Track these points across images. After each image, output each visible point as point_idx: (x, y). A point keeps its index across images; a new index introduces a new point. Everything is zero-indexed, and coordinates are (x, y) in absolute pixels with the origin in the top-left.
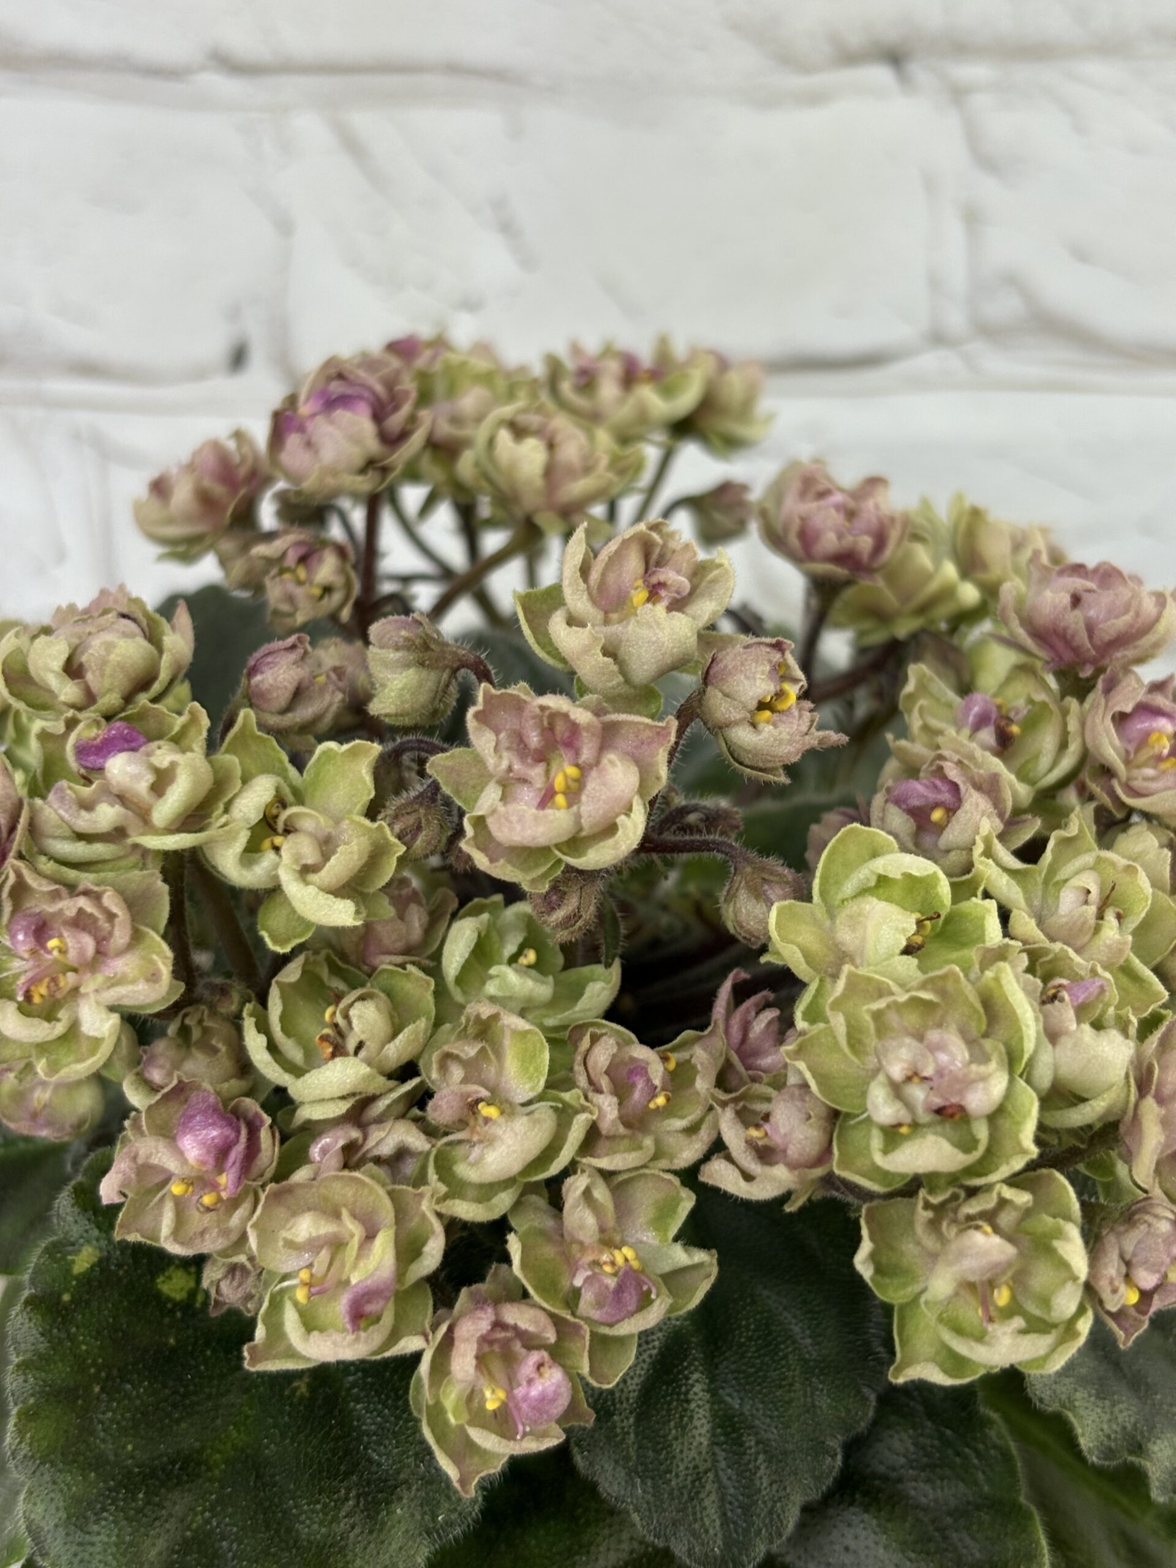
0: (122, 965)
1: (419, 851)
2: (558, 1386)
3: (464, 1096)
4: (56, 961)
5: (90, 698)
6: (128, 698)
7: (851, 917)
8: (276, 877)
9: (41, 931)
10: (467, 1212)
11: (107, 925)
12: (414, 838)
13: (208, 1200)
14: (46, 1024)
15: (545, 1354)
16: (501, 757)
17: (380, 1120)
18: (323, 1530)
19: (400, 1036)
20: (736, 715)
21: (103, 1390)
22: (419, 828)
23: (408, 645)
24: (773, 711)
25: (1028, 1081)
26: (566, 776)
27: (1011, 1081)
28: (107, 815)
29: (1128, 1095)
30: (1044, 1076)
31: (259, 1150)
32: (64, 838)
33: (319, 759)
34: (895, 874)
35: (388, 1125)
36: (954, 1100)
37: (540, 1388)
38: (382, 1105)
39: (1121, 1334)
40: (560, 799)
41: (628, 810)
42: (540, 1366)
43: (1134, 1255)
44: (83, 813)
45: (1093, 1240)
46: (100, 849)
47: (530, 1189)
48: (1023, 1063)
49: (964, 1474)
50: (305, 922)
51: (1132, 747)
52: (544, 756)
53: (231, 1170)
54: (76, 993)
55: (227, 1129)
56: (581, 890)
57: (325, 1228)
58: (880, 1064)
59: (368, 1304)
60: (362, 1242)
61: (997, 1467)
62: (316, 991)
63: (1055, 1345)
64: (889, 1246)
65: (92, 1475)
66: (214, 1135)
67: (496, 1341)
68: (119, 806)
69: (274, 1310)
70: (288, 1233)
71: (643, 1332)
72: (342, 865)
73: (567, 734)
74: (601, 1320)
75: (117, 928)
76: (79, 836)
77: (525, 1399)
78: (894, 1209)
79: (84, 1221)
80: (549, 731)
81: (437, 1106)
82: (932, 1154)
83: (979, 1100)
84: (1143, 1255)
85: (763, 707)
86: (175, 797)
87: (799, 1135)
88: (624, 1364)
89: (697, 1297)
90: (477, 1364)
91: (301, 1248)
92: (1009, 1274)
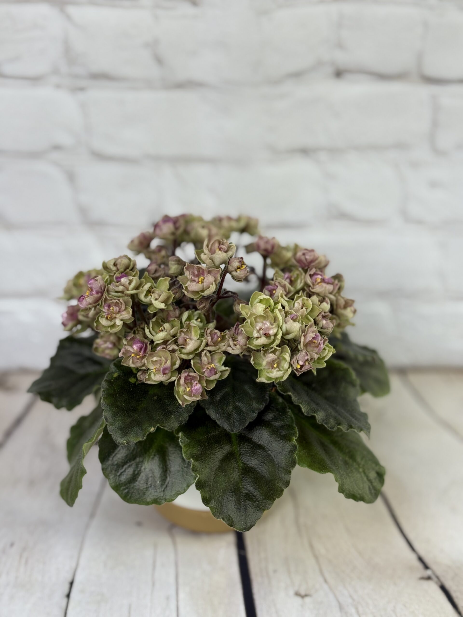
0: (123, 313)
1: (177, 297)
2: (200, 387)
3: (184, 338)
4: (112, 311)
5: (118, 270)
6: (125, 270)
7: (255, 307)
8: (151, 301)
9: (109, 306)
10: (184, 357)
11: (121, 305)
12: (176, 294)
13: (138, 357)
14: (110, 322)
15: (198, 382)
16: (190, 276)
17: (169, 344)
18: (158, 417)
19: (173, 329)
20: (233, 269)
21: (119, 395)
22: (177, 292)
23: (176, 261)
24: (240, 269)
25: (281, 330)
26: (201, 279)
27: (278, 330)
28: (121, 288)
29: (300, 333)
30: (284, 329)
31: (147, 348)
32: (113, 292)
33: (159, 281)
34: (262, 298)
35: (171, 345)
36: (267, 332)
37: (196, 387)
38: (170, 342)
39: (297, 374)
40: (200, 282)
41: (212, 284)
42: (197, 384)
43: (299, 358)
44: (117, 287)
45: (292, 356)
46: (119, 294)
47: (197, 355)
48: (280, 327)
49: (283, 420)
50: (156, 308)
51: (314, 281)
52: (198, 276)
53: (142, 351)
54: (115, 318)
55: (142, 345)
56: (206, 302)
57: (159, 359)
58: (255, 327)
59: (166, 371)
60: (165, 362)
61: (289, 419)
62: (158, 325)
63: (284, 374)
64: (257, 360)
65: (117, 408)
66: (139, 345)
67: (189, 379)
68: (123, 286)
69: (150, 375)
70: (152, 359)
71: (216, 380)
72: (162, 297)
73: (202, 272)
74: (208, 376)
75: (123, 306)
76: (116, 292)
77: (194, 389)
78: (258, 353)
79: (115, 369)
80: (199, 271)
81: (179, 340)
82: (263, 341)
83: (272, 332)
84: (300, 358)
85: (238, 268)
86: (133, 285)
87: (242, 340)
88: (212, 386)
89: (226, 375)
90: (185, 382)
91: (154, 362)
92: (276, 362)
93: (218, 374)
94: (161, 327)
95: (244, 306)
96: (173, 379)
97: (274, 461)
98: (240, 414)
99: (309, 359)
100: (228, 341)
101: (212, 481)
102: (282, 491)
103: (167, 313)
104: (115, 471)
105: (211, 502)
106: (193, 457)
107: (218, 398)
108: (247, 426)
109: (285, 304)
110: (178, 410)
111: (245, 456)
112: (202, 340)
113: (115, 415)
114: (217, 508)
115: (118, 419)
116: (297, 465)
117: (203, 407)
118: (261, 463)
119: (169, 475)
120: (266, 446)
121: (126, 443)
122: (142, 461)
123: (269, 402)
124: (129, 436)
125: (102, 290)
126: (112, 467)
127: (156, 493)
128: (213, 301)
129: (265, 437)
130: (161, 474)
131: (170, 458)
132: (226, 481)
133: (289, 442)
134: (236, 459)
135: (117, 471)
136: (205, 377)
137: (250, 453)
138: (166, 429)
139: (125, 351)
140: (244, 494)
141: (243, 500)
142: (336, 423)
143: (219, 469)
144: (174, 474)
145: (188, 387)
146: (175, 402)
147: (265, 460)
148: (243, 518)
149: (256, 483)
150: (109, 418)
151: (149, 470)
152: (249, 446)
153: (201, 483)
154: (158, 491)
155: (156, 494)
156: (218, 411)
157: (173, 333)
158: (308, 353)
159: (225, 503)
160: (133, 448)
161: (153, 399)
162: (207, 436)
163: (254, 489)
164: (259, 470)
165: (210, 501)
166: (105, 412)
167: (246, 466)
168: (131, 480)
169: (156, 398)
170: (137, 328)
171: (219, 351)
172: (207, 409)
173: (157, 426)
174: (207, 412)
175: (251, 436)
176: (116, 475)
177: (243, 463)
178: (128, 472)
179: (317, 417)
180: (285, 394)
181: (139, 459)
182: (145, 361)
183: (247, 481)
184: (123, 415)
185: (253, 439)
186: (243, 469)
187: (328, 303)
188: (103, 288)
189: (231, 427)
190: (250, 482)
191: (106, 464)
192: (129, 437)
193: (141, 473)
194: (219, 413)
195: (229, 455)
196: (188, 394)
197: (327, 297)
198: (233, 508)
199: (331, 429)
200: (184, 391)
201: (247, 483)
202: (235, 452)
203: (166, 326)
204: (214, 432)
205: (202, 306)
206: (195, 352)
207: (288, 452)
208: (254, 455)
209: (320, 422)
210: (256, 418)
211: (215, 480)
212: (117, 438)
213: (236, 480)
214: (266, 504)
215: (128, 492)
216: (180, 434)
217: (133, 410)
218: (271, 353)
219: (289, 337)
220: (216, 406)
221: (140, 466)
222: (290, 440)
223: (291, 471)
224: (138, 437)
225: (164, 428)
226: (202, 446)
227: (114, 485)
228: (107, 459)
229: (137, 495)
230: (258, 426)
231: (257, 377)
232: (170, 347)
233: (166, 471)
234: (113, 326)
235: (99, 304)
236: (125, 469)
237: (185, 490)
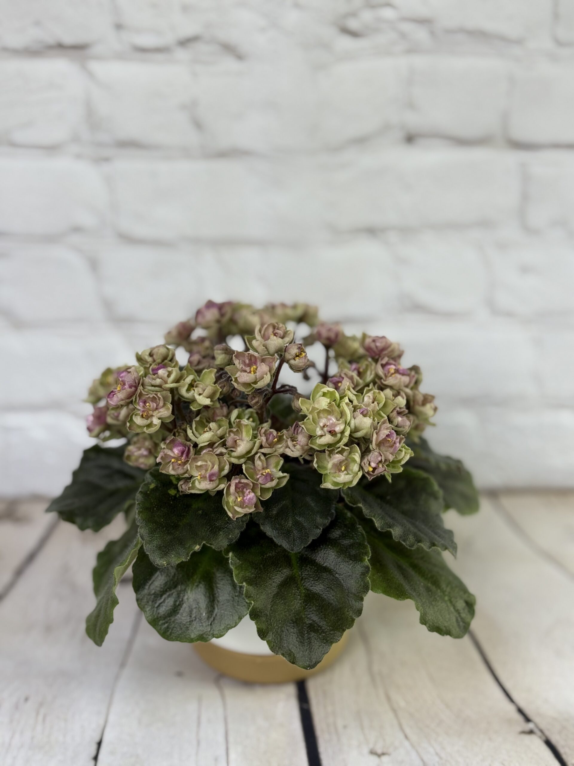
0: (162, 410)
1: (225, 391)
2: (253, 496)
3: (234, 439)
4: (148, 408)
5: (154, 361)
6: (163, 361)
7: (317, 401)
8: (194, 396)
9: (145, 402)
10: (234, 461)
11: (158, 401)
12: (224, 388)
13: (179, 462)
14: (146, 421)
15: (251, 490)
16: (240, 365)
17: (216, 447)
18: (204, 534)
19: (221, 429)
20: (290, 357)
21: (156, 509)
22: (225, 386)
23: (223, 349)
24: (299, 357)
25: (349, 426)
27: (345, 426)
28: (158, 381)
29: (371, 430)
30: (352, 425)
31: (190, 453)
32: (149, 386)
33: (203, 374)
34: (326, 391)
35: (218, 448)
36: (333, 429)
37: (249, 496)
38: (216, 444)
39: (369, 477)
40: (252, 372)
41: (267, 374)
42: (249, 492)
43: (370, 459)
44: (154, 380)
45: (362, 457)
46: (157, 388)
47: (249, 459)
48: (348, 423)
49: (352, 538)
50: (200, 405)
51: (387, 373)
52: (250, 365)
53: (184, 456)
54: (152, 416)
55: (183, 448)
56: (259, 396)
57: (204, 463)
58: (319, 424)
59: (213, 477)
60: (212, 468)
61: (360, 536)
62: (203, 425)
63: (354, 477)
64: (321, 462)
65: (154, 524)
66: (180, 448)
67: (240, 488)
68: (161, 380)
69: (193, 483)
70: (196, 464)
71: (272, 488)
72: (208, 391)
73: (254, 361)
74: (263, 483)
75: (161, 402)
76: (153, 386)
77: (246, 499)
78: (322, 455)
79: (152, 478)
80: (250, 360)
81: (228, 441)
82: (328, 439)
83: (338, 429)
84: (372, 459)
85: (297, 356)
86: (173, 377)
87: (302, 440)
88: (268, 495)
89: (284, 482)
90: (235, 491)
91: (199, 468)
92: (344, 463)
93: (275, 480)
94: (205, 428)
95: (304, 400)
96: (222, 486)
97: (343, 586)
98: (302, 530)
99: (383, 460)
100: (287, 441)
101: (269, 609)
102: (353, 620)
103: (213, 411)
104: (153, 601)
105: (268, 635)
106: (246, 581)
107: (275, 512)
108: (310, 544)
109: (354, 398)
110: (228, 525)
111: (308, 581)
112: (256, 442)
113: (152, 532)
114: (275, 642)
115: (157, 537)
116: (370, 591)
117: (257, 522)
118: (327, 589)
119: (217, 606)
120: (332, 568)
121: (166, 564)
122: (185, 590)
123: (336, 516)
124: (170, 556)
125: (136, 383)
126: (149, 597)
127: (202, 627)
128: (267, 397)
129: (332, 558)
130: (207, 605)
131: (218, 585)
132: (286, 610)
133: (360, 563)
134: (297, 585)
135: (154, 601)
136: (259, 484)
137: (314, 576)
138: (213, 547)
139: (164, 456)
140: (307, 624)
141: (306, 632)
142: (416, 540)
143: (277, 596)
144: (223, 605)
145: (240, 497)
146: (223, 517)
147: (332, 585)
148: (307, 653)
149: (322, 612)
150: (145, 536)
151: (194, 600)
152: (312, 568)
153: (256, 611)
154: (204, 625)
155: (201, 628)
156: (275, 527)
157: (220, 434)
158: (381, 453)
159: (285, 635)
160: (173, 574)
161: (197, 513)
162: (263, 558)
163: (319, 619)
164: (325, 597)
165: (267, 633)
166: (140, 528)
167: (309, 592)
168: (171, 612)
169: (200, 512)
170: (178, 430)
171: (276, 454)
172: (262, 524)
173: (203, 543)
174: (262, 528)
175: (314, 557)
176: (154, 607)
177: (305, 589)
178: (168, 602)
179: (393, 532)
180: (355, 506)
181: (181, 587)
182: (187, 467)
183: (311, 610)
184: (163, 532)
185: (317, 561)
186: (306, 596)
187: (403, 398)
188: (137, 381)
189: (291, 546)
190: (315, 611)
191: (142, 593)
192: (170, 557)
193: (183, 604)
194: (277, 529)
195: (288, 580)
196: (239, 505)
197: (402, 390)
198: (295, 641)
199: (410, 547)
200: (235, 502)
201: (311, 611)
202: (296, 576)
203: (212, 425)
204: (270, 553)
205: (254, 401)
206: (247, 456)
207: (359, 575)
208: (318, 579)
209: (397, 539)
210: (321, 535)
211: (272, 608)
212: (156, 558)
213: (297, 609)
214: (334, 636)
215: (168, 627)
217: (173, 525)
218: (337, 453)
219: (359, 434)
220: (273, 521)
221: (181, 595)
222: (361, 560)
223: (364, 597)
224: (181, 557)
225: (212, 546)
226: (257, 569)
227: (151, 619)
228: (143, 588)
229: (179, 630)
230: (323, 545)
231: (321, 483)
232: (217, 451)
233: (214, 601)
234: (149, 426)
235: (133, 400)
236: (165, 600)
237: (236, 623)
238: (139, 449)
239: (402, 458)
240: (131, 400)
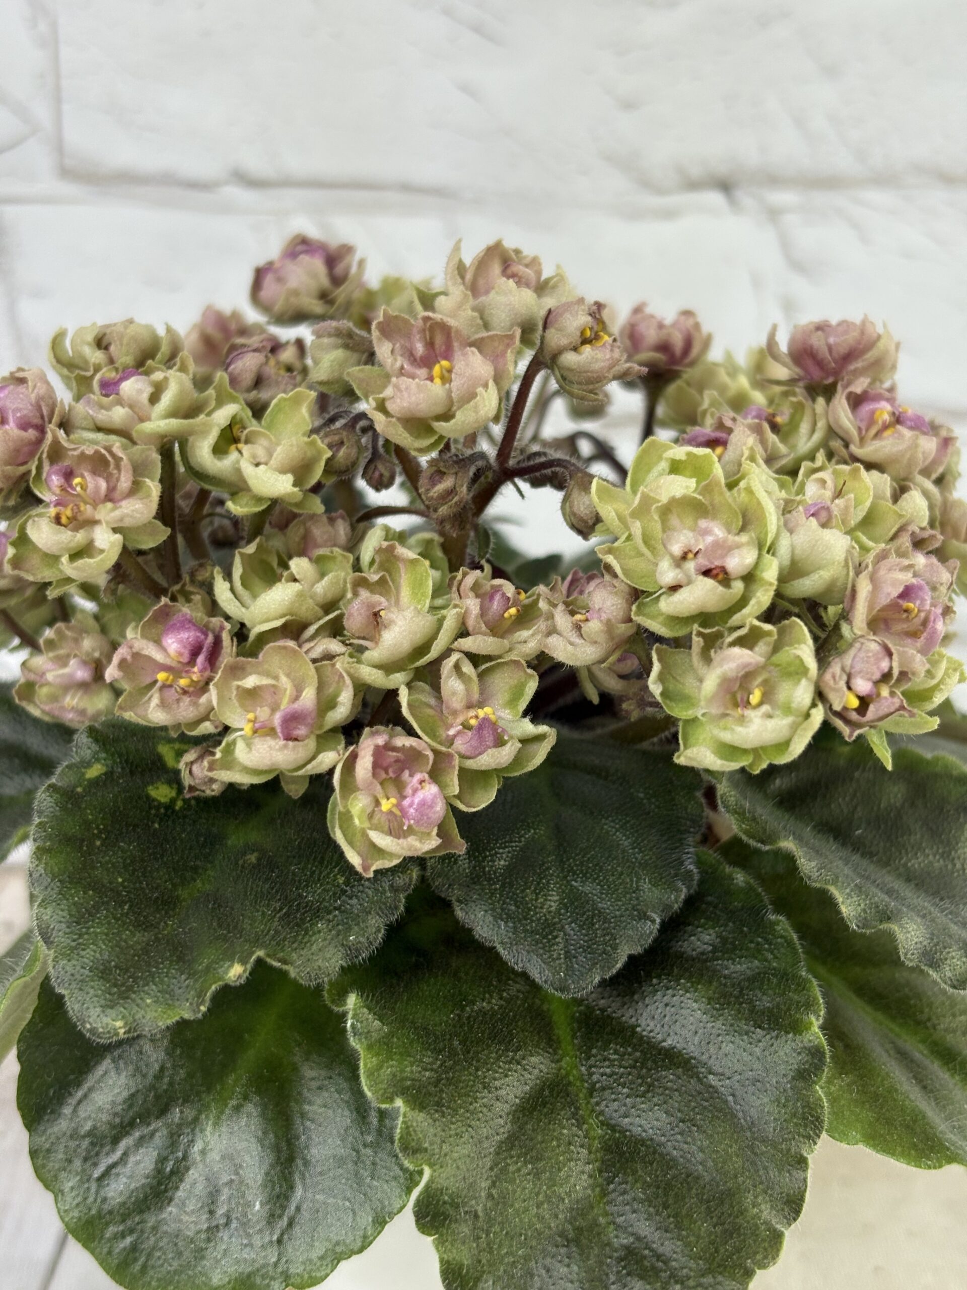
0: (126, 502)
2: (435, 797)
3: (370, 606)
4: (78, 494)
5: (111, 361)
6: (140, 358)
8: (238, 468)
9: (68, 475)
10: (370, 675)
12: (338, 450)
14: (71, 535)
15: (427, 775)
16: (396, 360)
17: (312, 638)
18: (262, 926)
19: (326, 578)
20: (564, 341)
21: (102, 844)
22: (342, 443)
23: (338, 334)
24: (591, 345)
25: (775, 556)
27: (760, 556)
28: (118, 415)
29: (848, 573)
30: (785, 552)
31: (222, 648)
32: (89, 430)
34: (682, 456)
35: (315, 641)
36: (717, 563)
37: (422, 796)
38: (312, 629)
39: (845, 732)
41: (486, 386)
42: (422, 782)
43: (852, 667)
44: (104, 412)
46: (113, 438)
47: (421, 673)
48: (768, 544)
49: (757, 953)
50: (259, 499)
51: (865, 423)
52: (427, 362)
54: (94, 522)
55: (199, 634)
56: (456, 473)
57: (265, 681)
58: (666, 549)
59: (295, 728)
60: (294, 697)
61: (783, 950)
62: (267, 572)
63: (794, 728)
64: (675, 678)
65: (91, 892)
66: (189, 636)
67: (390, 766)
68: (127, 409)
69: (229, 750)
70: (239, 683)
71: (497, 771)
72: (286, 453)
73: (444, 343)
74: (468, 754)
75: (122, 474)
76: (99, 429)
77: (411, 805)
78: (679, 656)
79: (95, 747)
80: (430, 344)
81: (351, 615)
82: (699, 596)
83: (736, 563)
84: (858, 666)
85: (585, 341)
86: (167, 399)
87: (609, 603)
88: (484, 799)
89: (540, 755)
90: (374, 775)
91: (251, 696)
92: (759, 680)
93: (509, 744)
95: (607, 489)
96: (329, 758)
97: (734, 1116)
98: (593, 925)
99: (896, 673)
100: (550, 617)
101: (483, 1194)
102: (776, 1239)
104: (86, 1159)
106: (403, 1092)
107: (502, 863)
108: (619, 972)
110: (344, 901)
111: (613, 1096)
112: (444, 618)
113: (81, 918)
115: (96, 934)
116: (824, 1135)
118: (681, 1124)
119: (303, 1178)
120: (696, 1054)
121: (122, 1031)
122: (196, 1120)
123: (701, 882)
124: (139, 1001)
125: (42, 417)
126: (72, 1144)
127: (248, 1249)
129: (692, 1019)
130: (267, 1174)
131: (307, 1107)
132: (541, 1197)
133: (791, 1035)
134: (577, 1109)
135: (90, 1158)
136: (457, 757)
137: (632, 1082)
138: (293, 973)
139: (129, 658)
140: (616, 1250)
141: (612, 1278)
143: (512, 1149)
144: (321, 1174)
145: (388, 799)
146: (329, 874)
147: (697, 1110)
149: (666, 1206)
150: (55, 932)
151: (223, 1157)
152: (624, 1054)
153: (438, 1201)
154: (257, 1241)
155: (247, 1254)
156: (503, 910)
157: (325, 595)
158: (888, 647)
160: (157, 1067)
161: (241, 861)
162: (459, 1015)
163: (657, 1229)
164: (675, 1152)
167: (617, 1135)
168: (146, 1197)
169: (253, 858)
170: (184, 585)
171: (513, 656)
172: (459, 901)
173: (254, 957)
174: (459, 913)
175: (631, 1017)
176: (89, 1179)
177: (602, 1123)
178: (138, 1163)
179: (900, 936)
180: (767, 848)
181: (182, 1112)
182: (210, 701)
183: (627, 1197)
184: (117, 919)
185: (638, 1029)
186: (607, 1149)
188: (45, 412)
189: (558, 974)
190: (642, 1202)
191: (49, 1131)
192: (138, 1005)
193: (187, 1169)
194: (508, 918)
195: (547, 1093)
196: (386, 828)
199: (954, 987)
200: (371, 816)
201: (627, 1204)
202: (571, 1078)
203: (297, 565)
204: (483, 1000)
205: (441, 487)
206: (413, 663)
207: (789, 1078)
208: (648, 1091)
209: (911, 961)
210: (655, 940)
211: (494, 1191)
212: (88, 1008)
213: (581, 1194)
215: (134, 1248)
216: (352, 1000)
217: (157, 898)
218: (733, 644)
219: (806, 586)
220: (496, 889)
221: (184, 1139)
222: (796, 1028)
223: (806, 1154)
224: (177, 1003)
225: (285, 967)
226: (440, 1052)
227: (80, 1219)
228: (52, 1112)
229: (173, 1259)
230: (659, 977)
231: (677, 749)
232: (312, 647)
233: (291, 1159)
234: (79, 554)
235: (29, 472)
236: (125, 1154)
237: (365, 1237)
238: (62, 661)
239: (938, 685)
240: (22, 469)
